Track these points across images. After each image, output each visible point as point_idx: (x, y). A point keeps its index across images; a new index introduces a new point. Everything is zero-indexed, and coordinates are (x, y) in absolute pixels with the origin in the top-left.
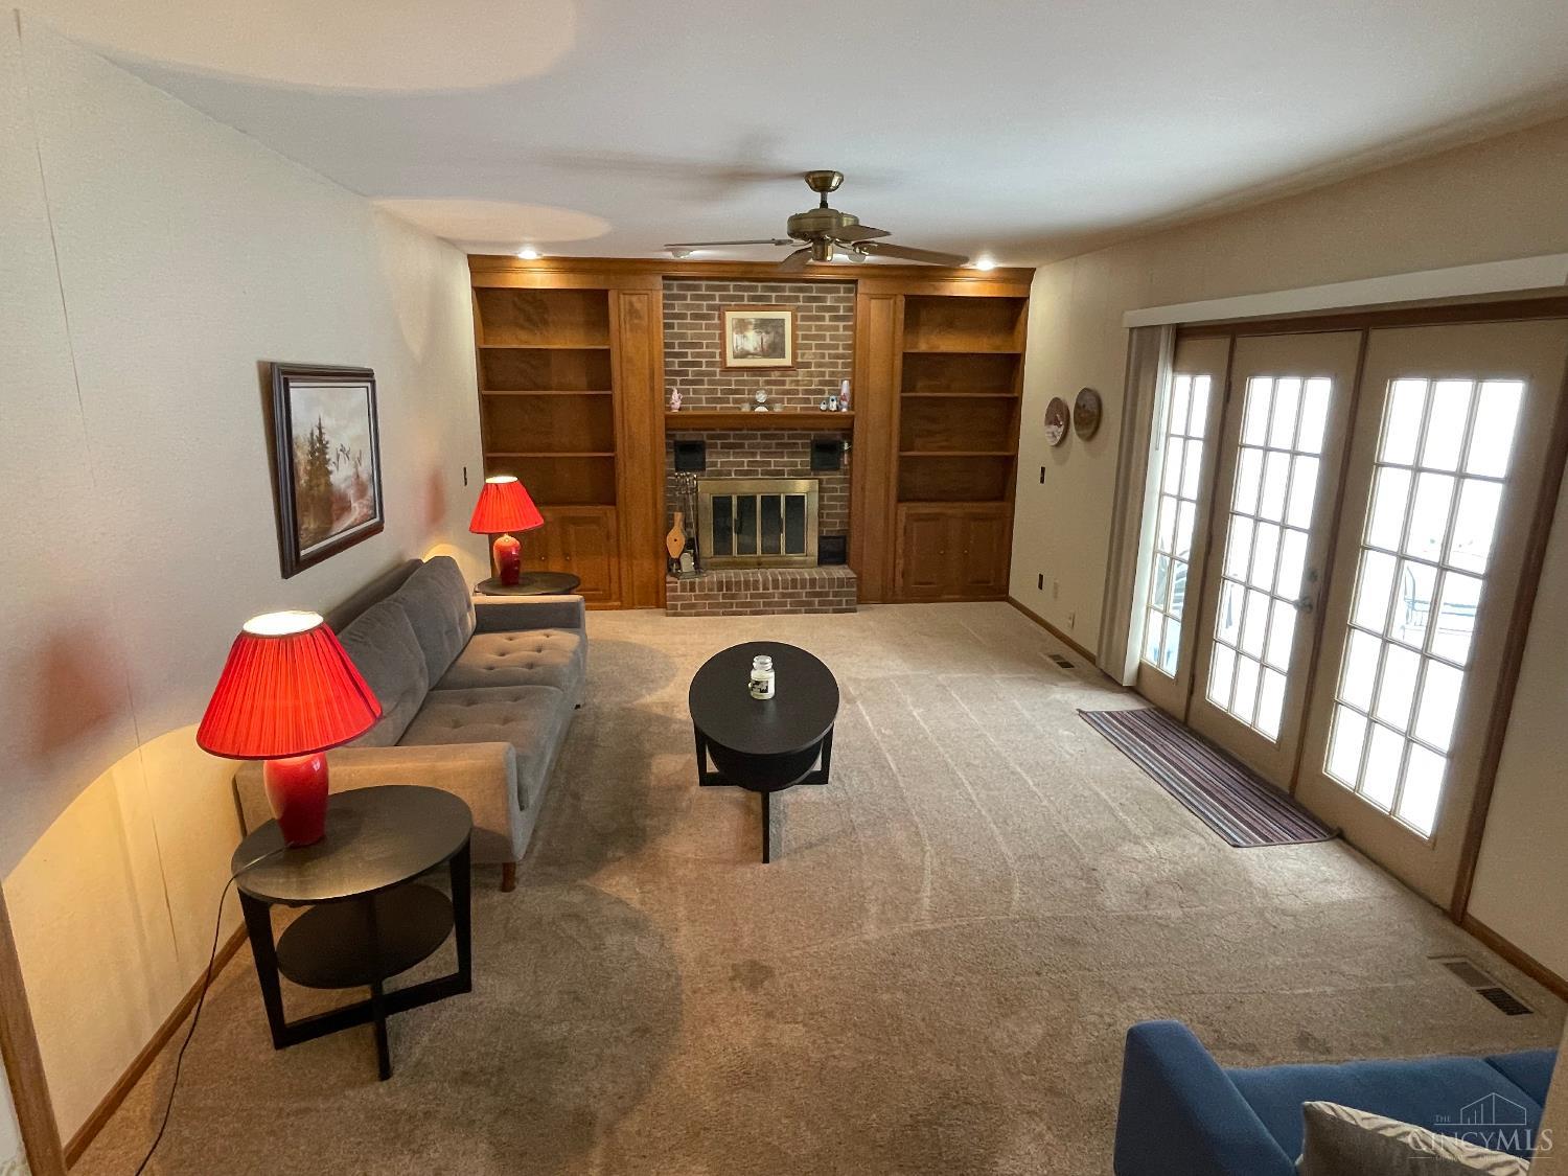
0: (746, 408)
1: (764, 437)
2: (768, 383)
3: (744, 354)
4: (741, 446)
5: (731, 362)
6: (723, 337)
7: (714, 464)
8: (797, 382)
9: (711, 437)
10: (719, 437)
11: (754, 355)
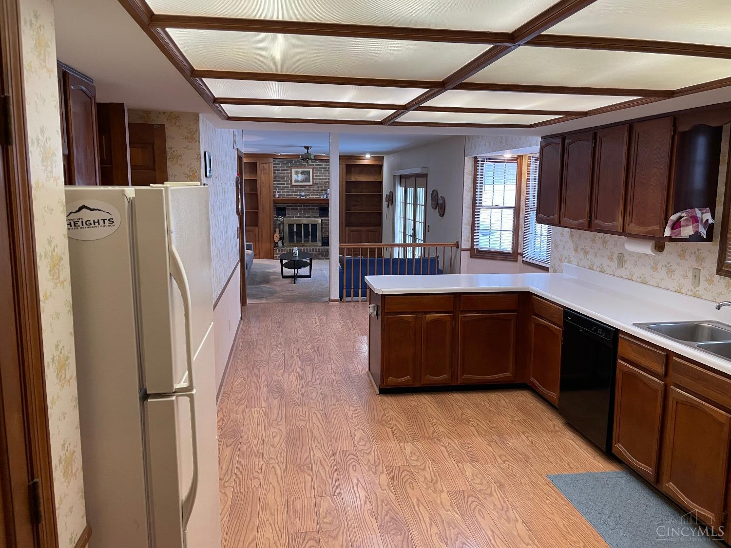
0: (298, 197)
1: (304, 206)
2: (305, 190)
3: (298, 181)
4: (297, 209)
5: (294, 183)
6: (291, 176)
7: (289, 214)
8: (314, 190)
9: (287, 206)
10: (290, 206)
11: (301, 181)
